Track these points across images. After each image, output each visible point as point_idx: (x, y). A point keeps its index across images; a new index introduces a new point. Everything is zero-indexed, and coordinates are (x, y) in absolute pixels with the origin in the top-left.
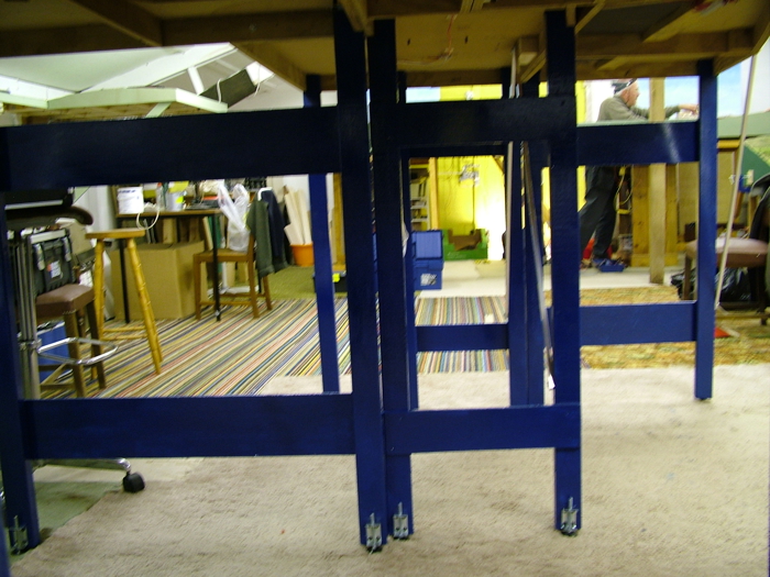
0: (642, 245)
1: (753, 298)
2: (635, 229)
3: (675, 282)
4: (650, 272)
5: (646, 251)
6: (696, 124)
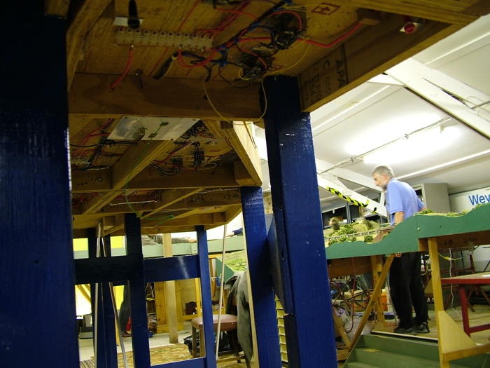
0: (163, 319)
1: (232, 348)
2: (158, 309)
3: (187, 342)
4: (169, 336)
5: (165, 323)
6: (197, 257)
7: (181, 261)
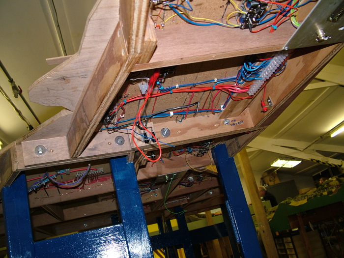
6: (223, 223)
7: (216, 227)
